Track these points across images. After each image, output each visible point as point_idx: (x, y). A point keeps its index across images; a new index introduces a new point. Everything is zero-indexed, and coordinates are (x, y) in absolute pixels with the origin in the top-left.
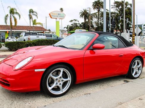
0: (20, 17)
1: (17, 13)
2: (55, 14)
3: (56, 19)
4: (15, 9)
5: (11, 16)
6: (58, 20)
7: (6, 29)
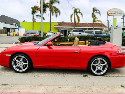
0: (82, 16)
1: (80, 12)
2: (112, 12)
3: (114, 16)
4: (78, 9)
5: (75, 15)
6: (115, 17)
7: (71, 26)
